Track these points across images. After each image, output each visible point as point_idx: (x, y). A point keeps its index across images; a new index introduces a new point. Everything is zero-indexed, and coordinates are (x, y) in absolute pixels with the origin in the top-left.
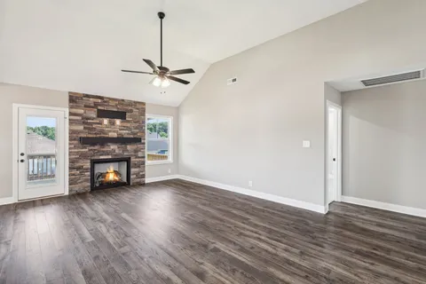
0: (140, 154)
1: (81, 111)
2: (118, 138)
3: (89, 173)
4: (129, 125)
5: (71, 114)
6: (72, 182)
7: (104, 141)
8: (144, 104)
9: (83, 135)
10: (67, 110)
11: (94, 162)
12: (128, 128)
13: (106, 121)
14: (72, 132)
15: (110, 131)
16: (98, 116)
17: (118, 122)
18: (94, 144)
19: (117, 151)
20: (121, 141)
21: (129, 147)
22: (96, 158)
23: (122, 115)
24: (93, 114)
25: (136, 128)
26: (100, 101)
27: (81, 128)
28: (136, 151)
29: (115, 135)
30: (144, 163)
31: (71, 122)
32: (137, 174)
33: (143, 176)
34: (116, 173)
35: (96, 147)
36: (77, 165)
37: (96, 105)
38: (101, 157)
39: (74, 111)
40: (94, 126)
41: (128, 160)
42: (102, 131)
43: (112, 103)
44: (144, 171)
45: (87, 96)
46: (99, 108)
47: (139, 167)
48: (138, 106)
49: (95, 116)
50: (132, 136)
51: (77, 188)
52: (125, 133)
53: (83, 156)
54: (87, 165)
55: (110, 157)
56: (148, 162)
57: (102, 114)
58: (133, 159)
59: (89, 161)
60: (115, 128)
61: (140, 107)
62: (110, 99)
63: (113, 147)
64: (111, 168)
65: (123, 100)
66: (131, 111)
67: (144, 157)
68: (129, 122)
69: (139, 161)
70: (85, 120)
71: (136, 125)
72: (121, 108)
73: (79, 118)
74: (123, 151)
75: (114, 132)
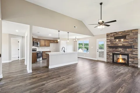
0: (134, 53)
1: (109, 38)
3: (112, 57)
4: (127, 40)
5: (107, 40)
6: (107, 59)
7: (117, 47)
8: (137, 30)
9: (110, 45)
10: (106, 39)
11: (114, 54)
12: (127, 42)
13: (117, 40)
14: (107, 44)
15: (119, 44)
16: (115, 39)
17: (122, 40)
18: (113, 48)
19: (122, 51)
20: (123, 47)
21: (127, 50)
22: (114, 52)
23: (124, 37)
24: (113, 38)
25: (132, 41)
26: (115, 34)
27: (110, 43)
28: (132, 52)
29: (121, 45)
30: (137, 57)
31: (107, 42)
32: (133, 62)
33: (137, 64)
34: (124, 59)
35: (114, 49)
36: (109, 54)
37: (114, 35)
38: (116, 53)
39: (108, 38)
40: (113, 42)
41: (128, 55)
42: (116, 44)
44: (138, 61)
45: (111, 33)
46: (115, 36)
47: (134, 59)
49: (114, 39)
50: (129, 45)
51: (109, 61)
52: (126, 44)
53: (110, 52)
54: (111, 54)
55: (119, 53)
58: (130, 55)
59: (112, 53)
60: (122, 42)
61: (134, 32)
62: (119, 32)
63: (120, 49)
64: (121, 57)
65: (125, 31)
66: (129, 35)
67: (137, 55)
68: (128, 39)
69: (133, 56)
70: (111, 41)
71: (132, 40)
72: (124, 34)
73: (109, 40)
74: (125, 51)
75: (121, 44)
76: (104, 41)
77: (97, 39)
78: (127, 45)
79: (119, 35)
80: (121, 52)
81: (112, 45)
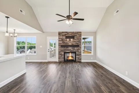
0: (79, 51)
1: (61, 37)
2: (72, 45)
3: (63, 56)
5: (59, 38)
6: (59, 58)
7: (68, 46)
8: (81, 32)
9: (62, 44)
10: (58, 37)
11: (65, 53)
12: (74, 42)
13: (68, 40)
14: (59, 43)
15: (69, 43)
17: (72, 40)
18: (65, 47)
20: (73, 46)
21: (75, 48)
22: (65, 51)
23: (73, 37)
24: (64, 38)
25: (78, 42)
26: (66, 33)
27: (61, 42)
28: (78, 50)
29: (71, 44)
30: (81, 54)
31: (59, 40)
32: (78, 58)
33: (81, 59)
34: (72, 57)
35: (65, 48)
36: (61, 53)
37: (65, 34)
38: (67, 51)
39: (60, 37)
40: (65, 41)
41: (75, 53)
42: (67, 43)
43: (70, 33)
44: (81, 57)
45: (63, 32)
46: (66, 35)
47: (79, 56)
48: (79, 33)
49: (65, 38)
50: (76, 44)
51: (61, 60)
53: (62, 51)
54: (63, 53)
55: (69, 51)
56: (82, 54)
57: (67, 37)
58: (77, 53)
59: (63, 52)
60: (71, 42)
61: (79, 34)
62: (69, 32)
63: (70, 48)
64: (70, 55)
65: (73, 32)
66: (76, 35)
67: (81, 52)
68: (75, 39)
69: (79, 54)
70: (62, 40)
71: (78, 40)
72: (73, 35)
73: (61, 39)
74: (73, 50)
75: (71, 43)
76: (55, 40)
77: (47, 37)
78: (75, 44)
79: (69, 35)
80: (71, 51)
81: (64, 44)
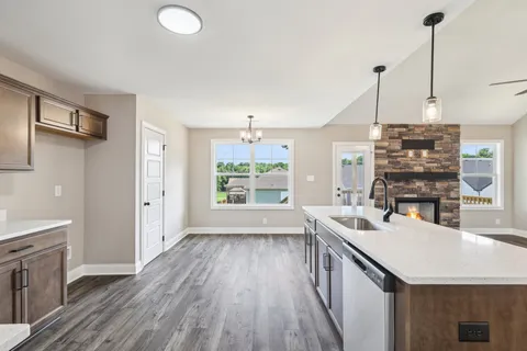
0: (453, 195)
1: (386, 144)
2: (425, 173)
4: (437, 156)
5: (376, 148)
7: (409, 177)
8: (457, 126)
9: (388, 170)
10: (373, 145)
11: (398, 201)
12: (436, 161)
13: (411, 153)
14: (378, 167)
15: (415, 165)
16: (403, 148)
17: (425, 153)
18: (397, 180)
19: (423, 190)
20: (429, 176)
21: (438, 185)
22: (399, 196)
23: (429, 144)
24: (397, 145)
25: (448, 160)
26: (404, 129)
27: (385, 162)
28: (448, 190)
29: (421, 169)
30: (458, 206)
31: (377, 156)
33: (458, 224)
35: (401, 184)
37: (401, 134)
38: (406, 196)
39: (379, 144)
40: (399, 159)
41: (436, 202)
42: (407, 166)
43: (418, 131)
44: (458, 217)
45: (392, 126)
46: (404, 138)
47: (451, 211)
48: (451, 130)
49: (399, 148)
50: (442, 171)
52: (434, 167)
55: (415, 196)
56: (463, 207)
57: (407, 145)
58: (443, 201)
59: (394, 199)
60: (420, 161)
61: (452, 132)
62: (415, 126)
63: (419, 184)
65: (431, 126)
66: (441, 138)
67: (458, 199)
68: (438, 152)
69: (451, 204)
70: (390, 154)
71: (447, 155)
72: (428, 137)
73: (384, 151)
74: (431, 189)
75: (420, 165)
77: (334, 144)
78: (437, 171)
79: (416, 138)
80: (424, 194)
81: (395, 171)
